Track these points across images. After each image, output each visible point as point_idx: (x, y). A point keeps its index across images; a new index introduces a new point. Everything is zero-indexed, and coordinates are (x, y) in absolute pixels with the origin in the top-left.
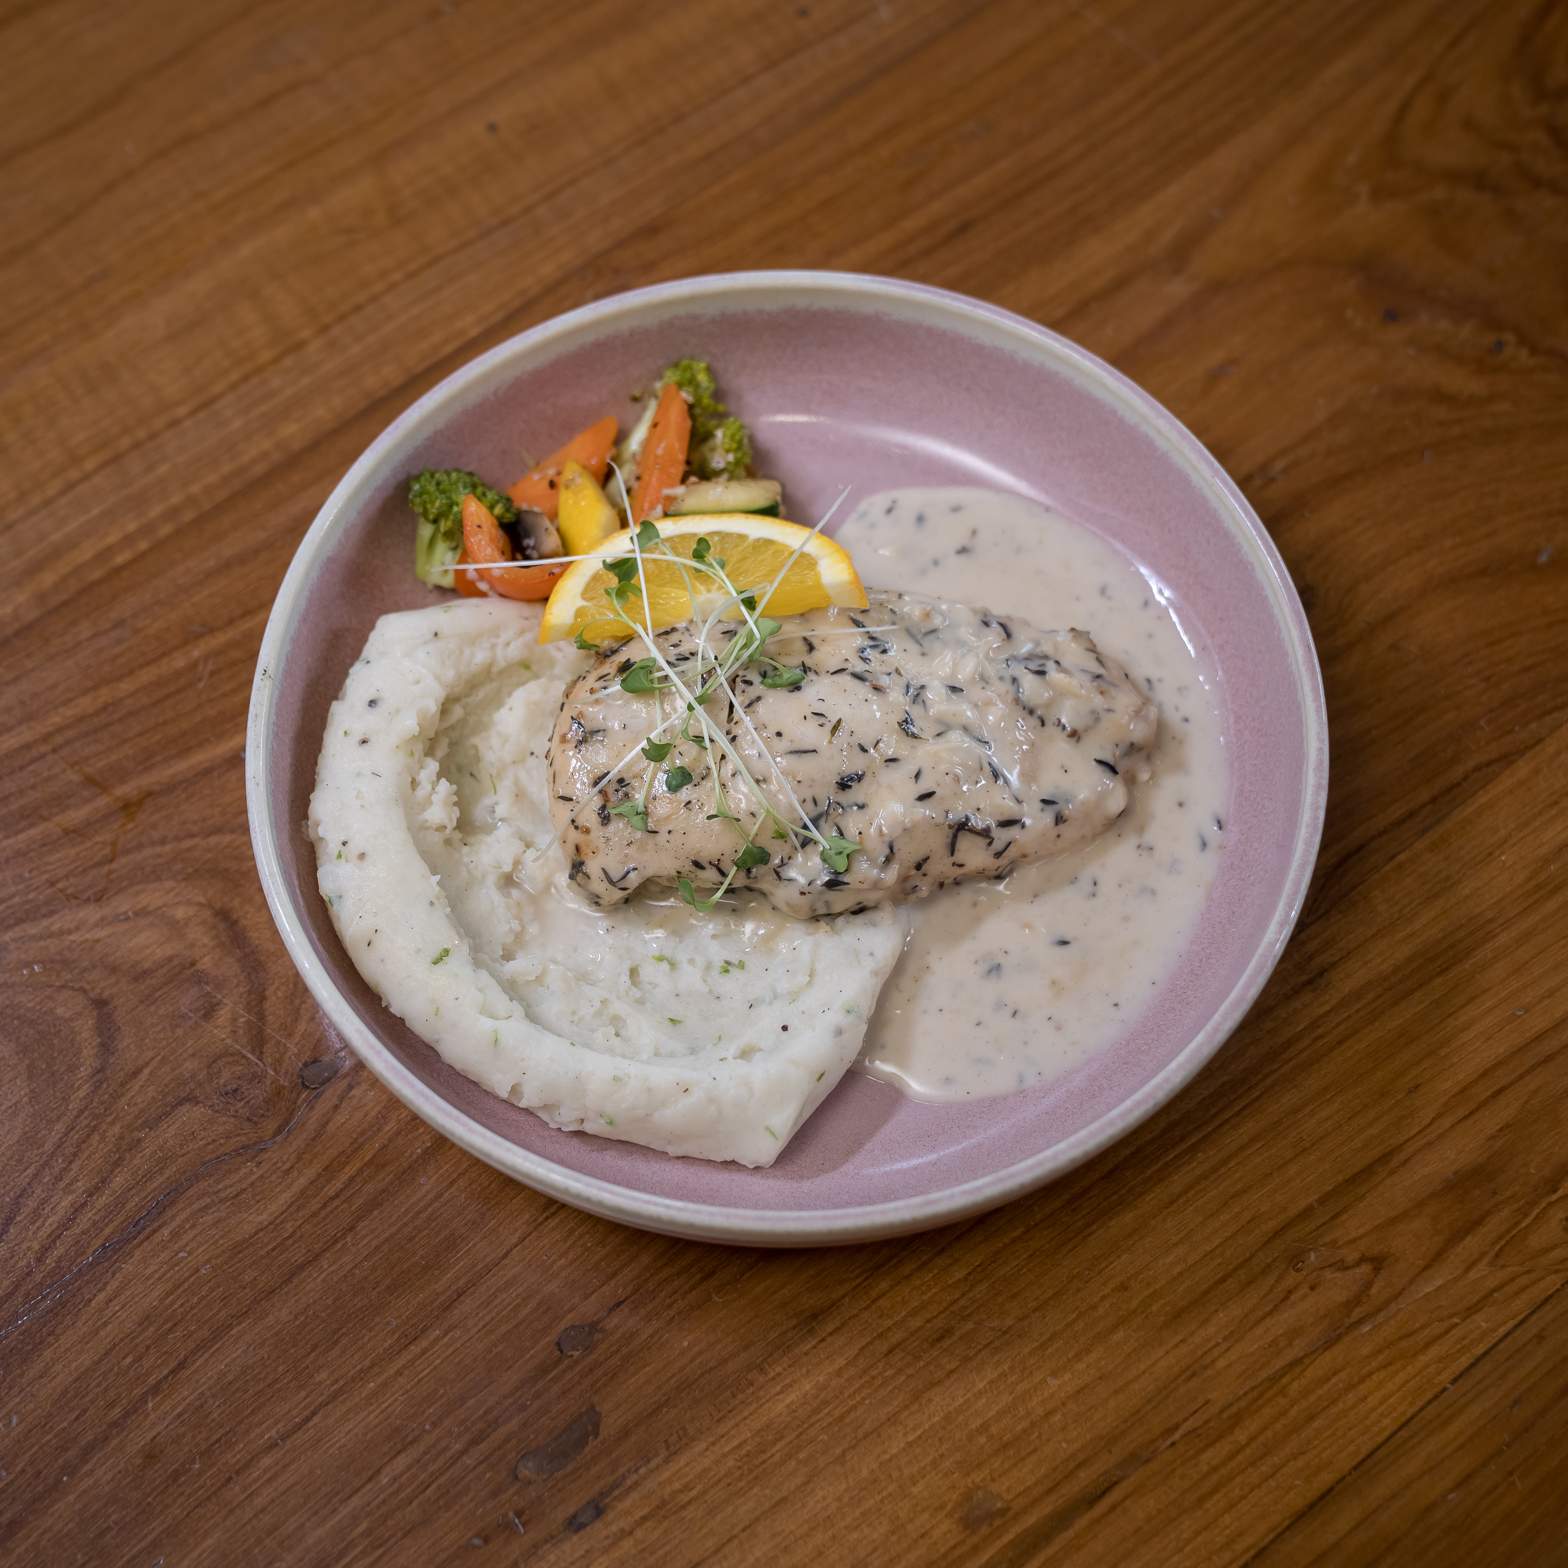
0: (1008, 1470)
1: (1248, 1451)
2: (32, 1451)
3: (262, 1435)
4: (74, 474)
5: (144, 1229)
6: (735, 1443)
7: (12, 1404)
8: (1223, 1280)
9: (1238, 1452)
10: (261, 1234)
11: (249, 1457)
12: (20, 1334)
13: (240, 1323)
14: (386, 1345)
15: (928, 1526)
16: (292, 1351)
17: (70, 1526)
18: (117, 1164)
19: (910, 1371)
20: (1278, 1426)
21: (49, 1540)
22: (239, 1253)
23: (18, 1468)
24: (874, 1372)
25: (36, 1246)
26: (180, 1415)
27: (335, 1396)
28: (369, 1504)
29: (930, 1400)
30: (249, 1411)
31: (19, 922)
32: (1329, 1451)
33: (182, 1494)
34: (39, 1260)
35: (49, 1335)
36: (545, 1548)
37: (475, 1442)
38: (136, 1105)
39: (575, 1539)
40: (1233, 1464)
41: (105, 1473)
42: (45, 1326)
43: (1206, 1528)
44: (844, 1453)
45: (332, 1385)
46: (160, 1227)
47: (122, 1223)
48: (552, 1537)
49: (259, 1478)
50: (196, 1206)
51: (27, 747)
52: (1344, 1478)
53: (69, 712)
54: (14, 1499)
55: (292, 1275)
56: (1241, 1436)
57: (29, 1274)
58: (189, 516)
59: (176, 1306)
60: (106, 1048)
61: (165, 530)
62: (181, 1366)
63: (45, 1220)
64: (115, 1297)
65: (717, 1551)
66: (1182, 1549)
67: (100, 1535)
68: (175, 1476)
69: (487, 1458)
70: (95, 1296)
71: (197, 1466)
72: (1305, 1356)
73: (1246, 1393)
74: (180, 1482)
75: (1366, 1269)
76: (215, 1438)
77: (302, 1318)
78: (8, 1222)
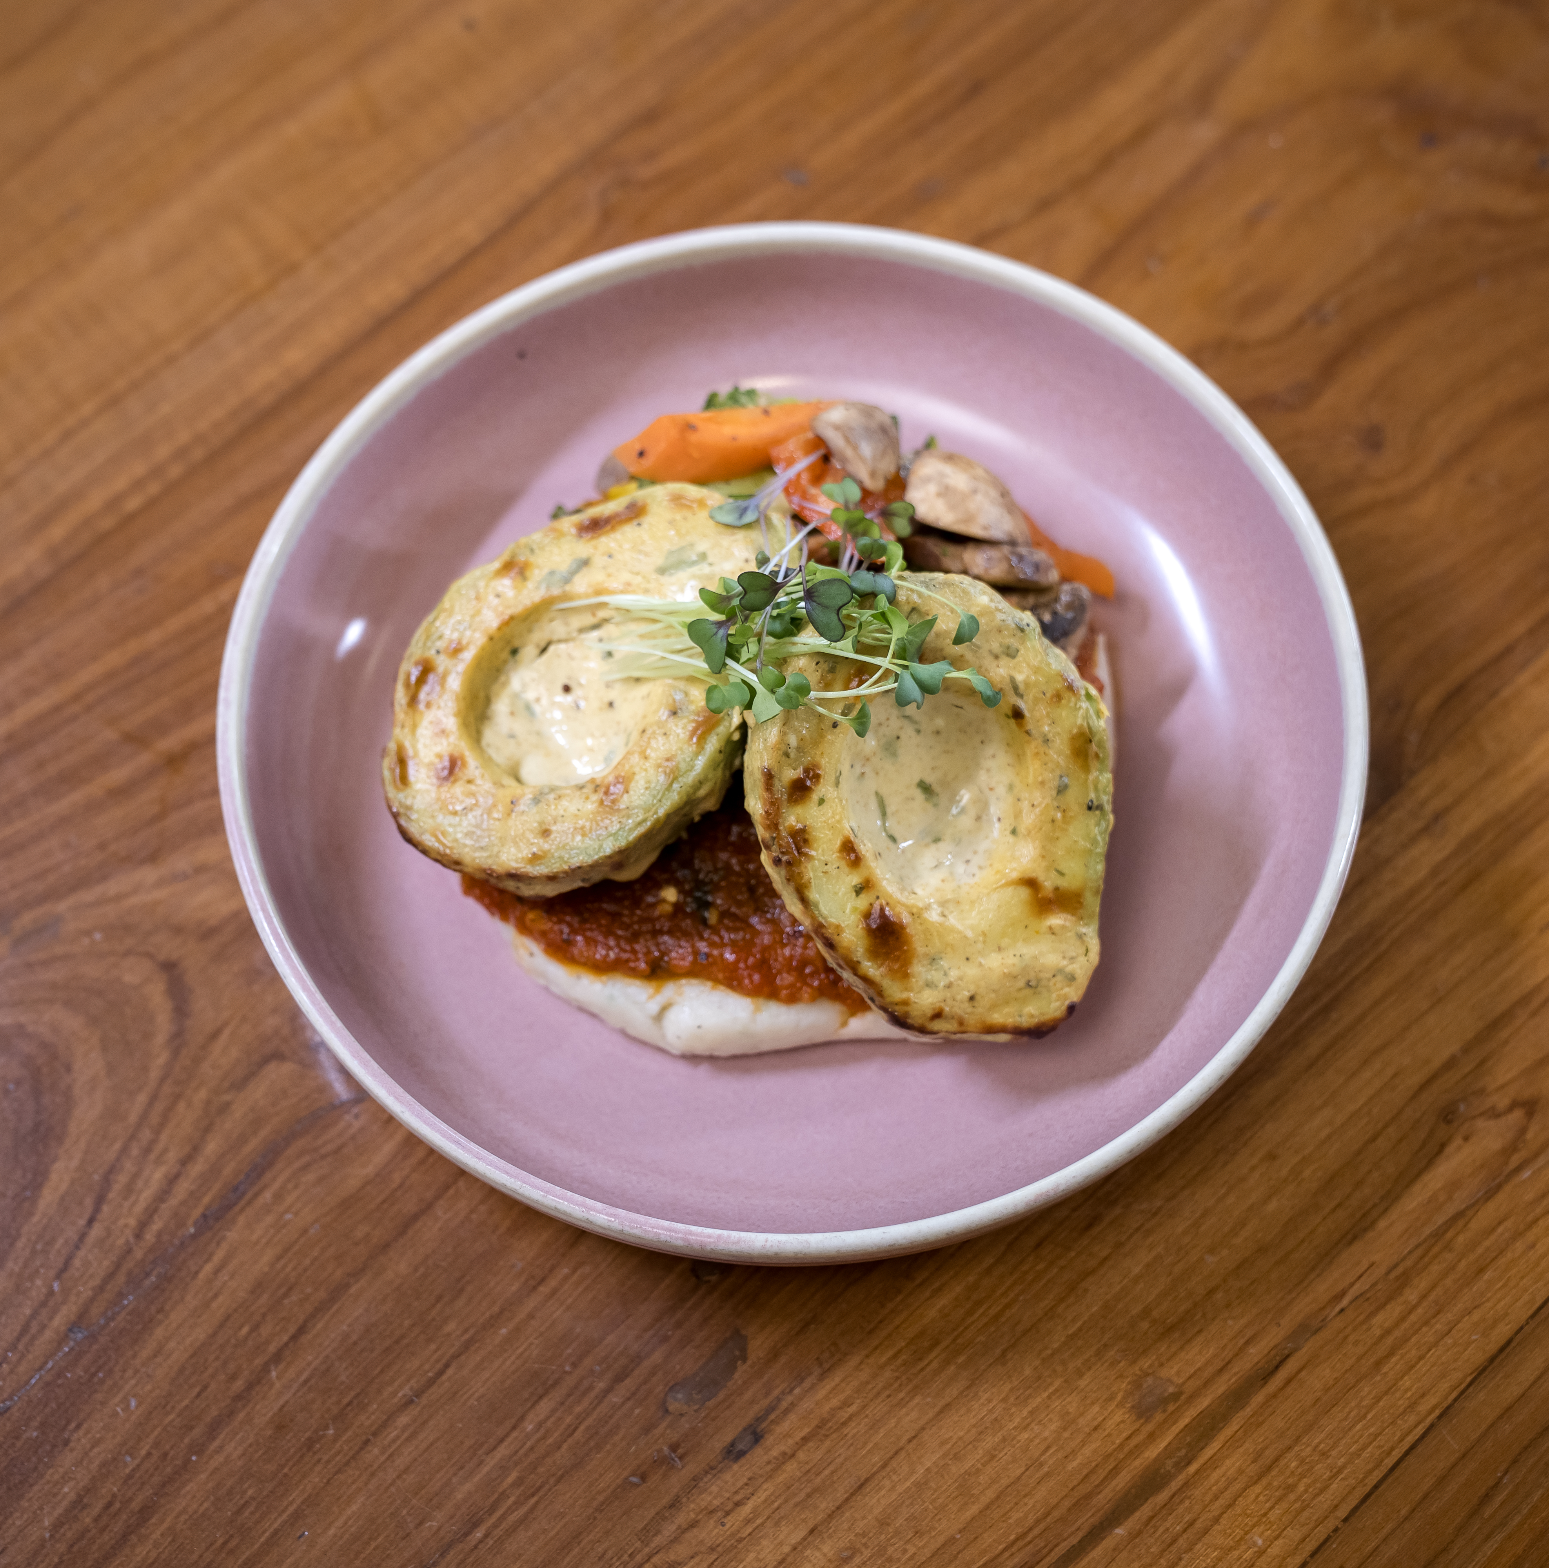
0: (1175, 1354)
1: (1420, 1310)
2: (156, 1433)
3: (394, 1394)
4: (70, 421)
5: (244, 1193)
6: (890, 1353)
8: (1373, 1139)
9: (1410, 1312)
10: (368, 1188)
11: (385, 1417)
12: (128, 1314)
13: (357, 1281)
14: (513, 1288)
15: (1100, 1419)
16: (416, 1304)
17: (206, 1505)
18: (208, 1129)
19: (1062, 1262)
20: (1448, 1282)
21: (185, 1523)
22: (347, 1209)
23: (143, 1452)
24: (1025, 1268)
25: (132, 1222)
26: (306, 1381)
27: (466, 1346)
28: (516, 1452)
29: (1086, 1291)
30: (379, 1369)
31: (73, 889)
32: (1503, 1303)
33: (319, 1461)
34: (138, 1236)
35: (158, 1312)
36: (706, 1480)
37: (619, 1378)
38: (220, 1067)
39: (736, 1467)
40: (1406, 1325)
41: (235, 1448)
42: (152, 1303)
43: (1386, 1393)
44: (1003, 1353)
45: (462, 1335)
46: (261, 1190)
47: (220, 1190)
48: (712, 1468)
49: (397, 1437)
50: (297, 1165)
51: (57, 709)
52: (1522, 1328)
53: (96, 669)
54: (143, 1484)
55: (407, 1226)
56: (1411, 1295)
57: (129, 1251)
58: (198, 454)
59: (288, 1270)
60: (180, 1012)
61: (175, 471)
62: (302, 1330)
63: (139, 1195)
64: (223, 1267)
65: (884, 1466)
66: (1364, 1417)
67: (239, 1511)
68: (310, 1444)
69: (634, 1394)
70: (201, 1267)
71: (331, 1432)
72: (1468, 1208)
73: (1410, 1252)
74: (315, 1449)
75: (1518, 1115)
76: (346, 1401)
77: (422, 1270)
78: (100, 1200)
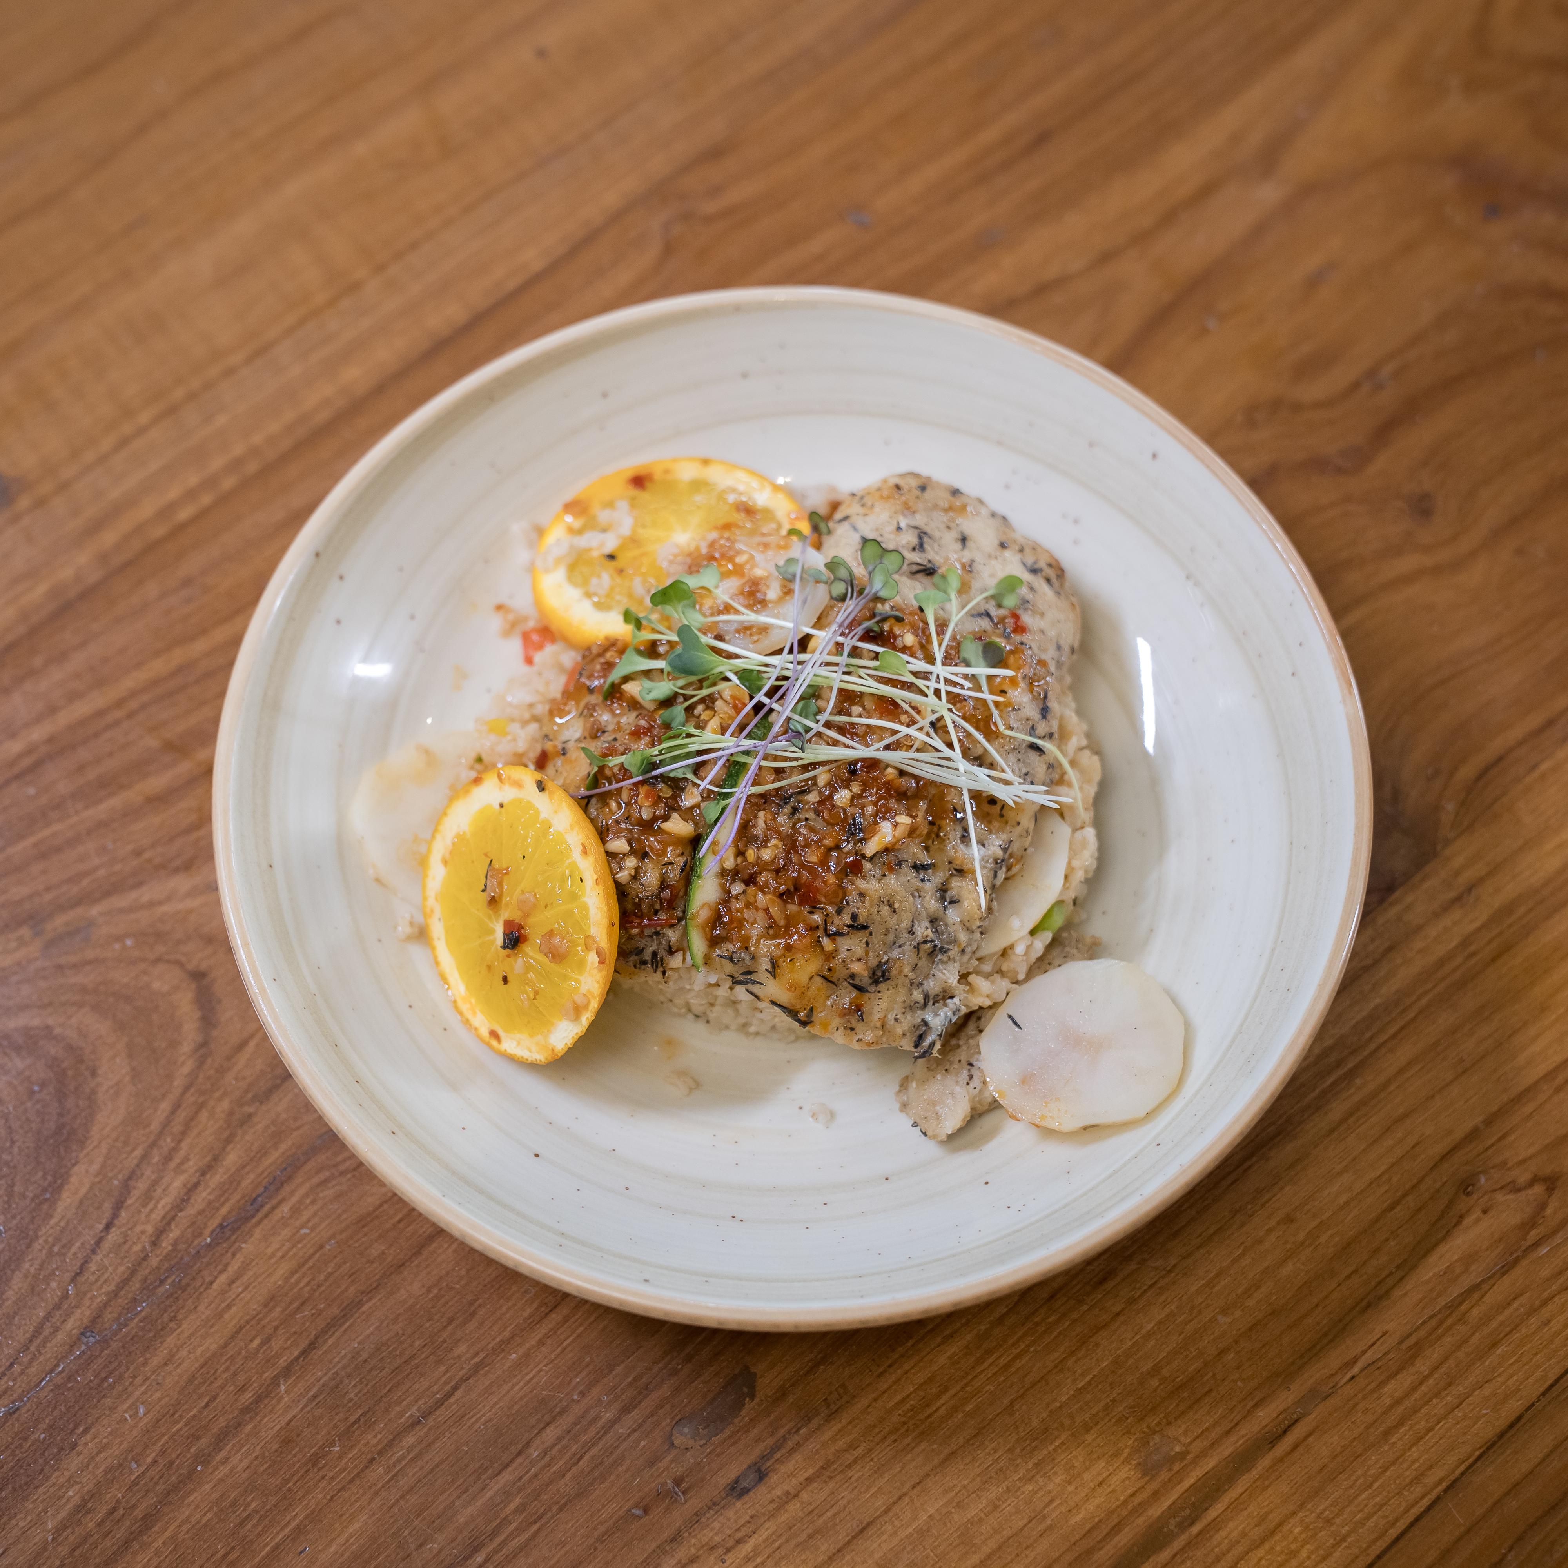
0: (1183, 1413)
1: (1431, 1381)
2: (163, 1441)
3: (402, 1414)
4: (127, 428)
5: (262, 1206)
6: (899, 1397)
7: (137, 1393)
8: (1391, 1208)
9: (1421, 1383)
10: (386, 1206)
11: (391, 1437)
12: (141, 1321)
13: (370, 1299)
14: (525, 1314)
15: (1105, 1475)
16: (427, 1325)
17: (209, 1516)
18: (228, 1140)
19: (1075, 1315)
20: (1460, 1354)
21: (187, 1532)
22: (364, 1227)
23: (149, 1460)
24: (1037, 1319)
25: (150, 1229)
26: (315, 1397)
27: (476, 1370)
28: (521, 1478)
29: (1097, 1345)
30: (387, 1389)
31: (107, 894)
32: (1515, 1378)
33: (323, 1477)
34: (154, 1244)
35: (171, 1321)
36: (708, 1515)
37: (627, 1410)
38: (244, 1078)
39: (738, 1504)
40: (1416, 1396)
41: (241, 1460)
42: (166, 1311)
43: (1393, 1463)
44: (1012, 1403)
45: (472, 1358)
46: (279, 1203)
47: (238, 1201)
48: (715, 1504)
49: (403, 1458)
50: (316, 1180)
51: (100, 713)
52: (1533, 1405)
53: (141, 676)
54: (147, 1491)
55: (422, 1246)
56: (1422, 1366)
57: (145, 1258)
58: (252, 467)
59: (302, 1285)
60: (208, 1021)
61: (229, 483)
62: (312, 1346)
63: (158, 1202)
64: (237, 1279)
65: (887, 1511)
66: (1370, 1486)
67: (242, 1524)
68: (315, 1460)
69: (640, 1426)
70: (216, 1278)
71: (337, 1449)
72: (1483, 1281)
73: (1424, 1323)
74: (320, 1465)
75: (1538, 1189)
76: (352, 1419)
77: (435, 1291)
78: (119, 1206)
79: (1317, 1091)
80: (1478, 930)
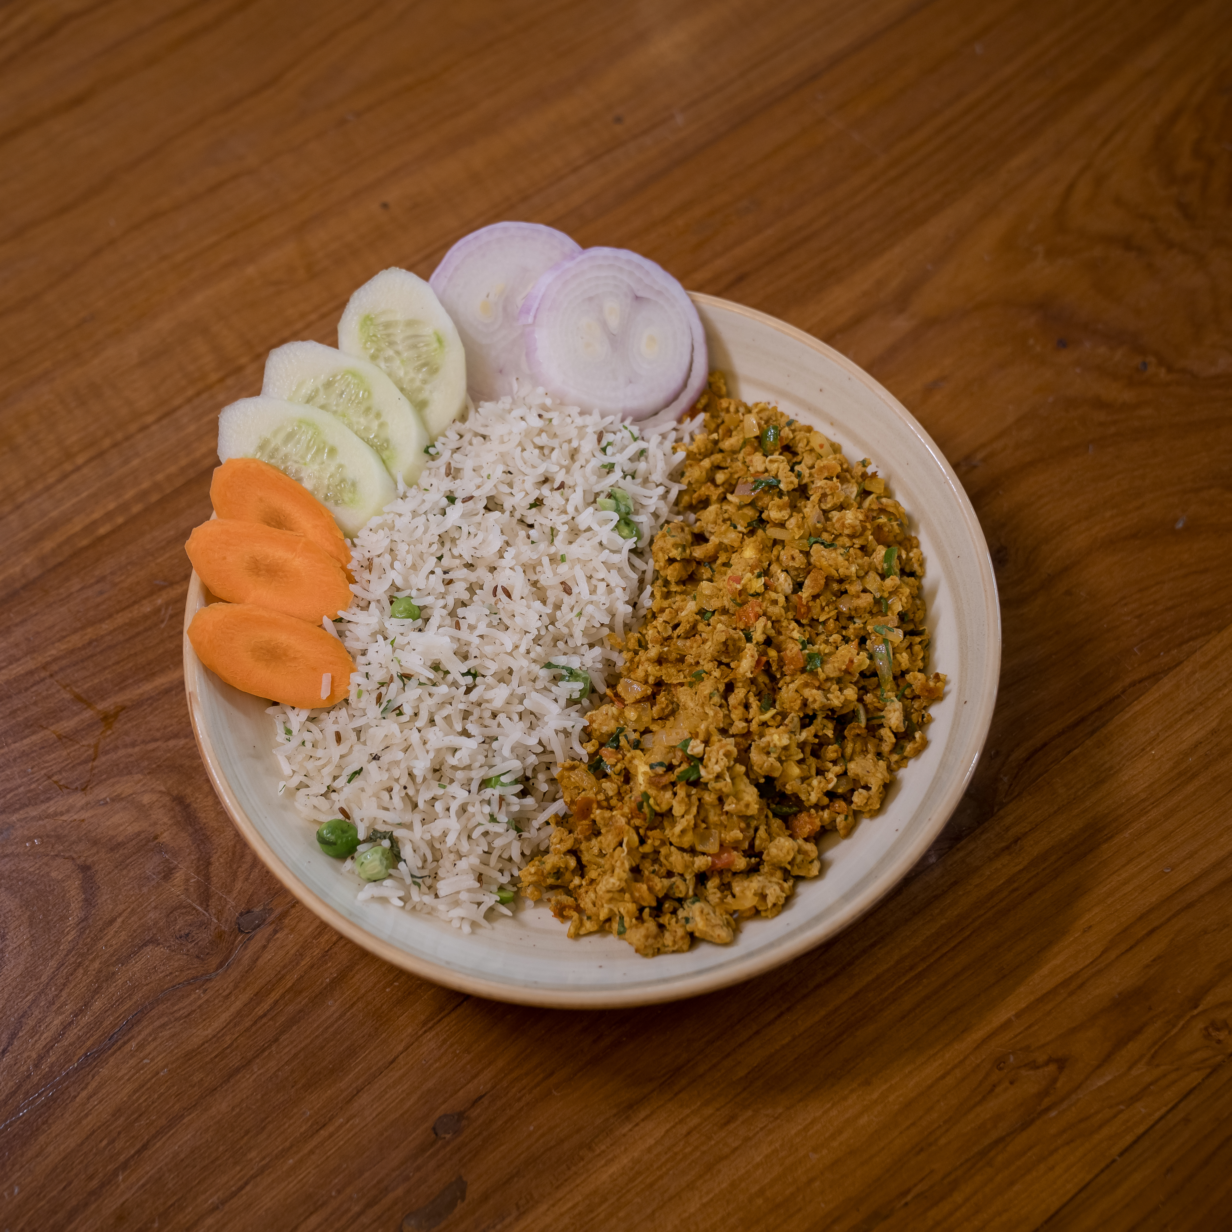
1: (964, 1209)
2: (30, 1214)
3: (206, 1200)
4: (68, 467)
5: (117, 1041)
6: (570, 1204)
7: (14, 1178)
8: (943, 1077)
9: (956, 1210)
10: (206, 1045)
11: (197, 1218)
12: (21, 1123)
13: (190, 1114)
14: (302, 1130)
16: (230, 1135)
18: (96, 991)
19: (704, 1148)
20: (987, 1190)
22: (189, 1059)
24: (676, 1149)
25: (34, 1055)
26: (143, 1186)
27: (262, 1170)
29: (719, 1171)
30: (197, 1181)
31: (23, 806)
32: (1026, 1209)
34: (37, 1066)
35: (43, 1124)
37: (369, 1205)
38: (111, 946)
40: (952, 1219)
42: (40, 1117)
44: (653, 1212)
45: (260, 1161)
46: (129, 1040)
47: (100, 1037)
50: (157, 1024)
51: (31, 673)
53: (63, 646)
55: (231, 1076)
56: (958, 1197)
57: (29, 1076)
58: (154, 497)
59: (141, 1101)
60: (89, 902)
61: (136, 508)
62: (145, 1147)
63: (41, 1035)
64: (94, 1094)
69: (379, 1218)
70: (79, 1093)
71: (156, 1225)
72: (1007, 1135)
73: (961, 1164)
75: (1052, 1068)
76: (170, 1203)
77: (238, 1110)
78: (13, 1036)
79: (894, 987)
80: (1020, 871)
